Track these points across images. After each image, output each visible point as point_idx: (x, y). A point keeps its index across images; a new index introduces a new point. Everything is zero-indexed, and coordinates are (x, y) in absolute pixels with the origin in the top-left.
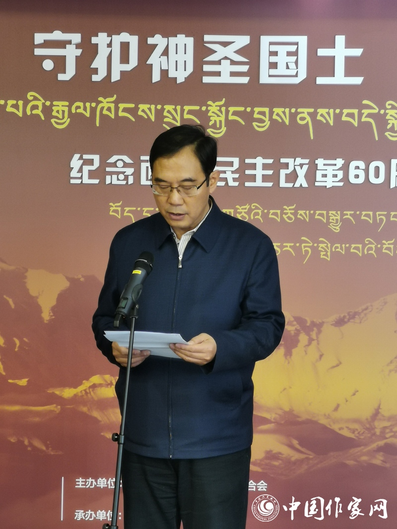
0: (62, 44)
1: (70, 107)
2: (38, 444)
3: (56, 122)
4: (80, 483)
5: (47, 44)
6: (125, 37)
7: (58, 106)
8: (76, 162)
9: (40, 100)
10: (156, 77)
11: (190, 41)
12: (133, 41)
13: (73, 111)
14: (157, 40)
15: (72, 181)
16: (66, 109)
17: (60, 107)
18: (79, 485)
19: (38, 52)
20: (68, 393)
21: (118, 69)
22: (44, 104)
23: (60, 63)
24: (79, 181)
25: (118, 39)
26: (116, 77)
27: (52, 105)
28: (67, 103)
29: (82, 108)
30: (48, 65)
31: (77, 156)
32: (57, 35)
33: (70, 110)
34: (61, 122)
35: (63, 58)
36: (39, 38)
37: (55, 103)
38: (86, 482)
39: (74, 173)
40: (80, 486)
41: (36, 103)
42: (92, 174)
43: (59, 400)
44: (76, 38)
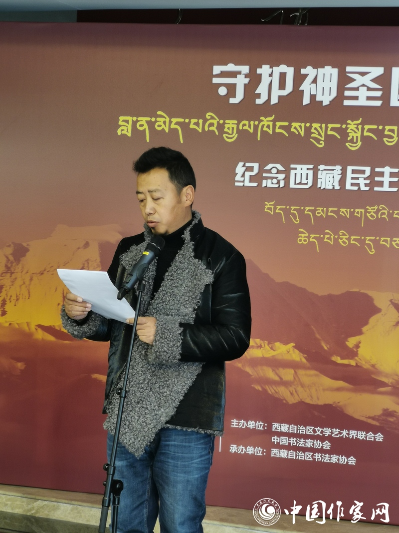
0: (234, 74)
1: (238, 125)
3: (227, 137)
4: (235, 424)
5: (223, 74)
6: (283, 68)
7: (229, 124)
8: (240, 169)
9: (216, 119)
10: (306, 100)
11: (335, 72)
12: (290, 71)
13: (241, 128)
14: (309, 71)
15: (237, 184)
16: (235, 126)
17: (231, 124)
18: (233, 425)
19: (215, 80)
21: (276, 93)
22: (218, 122)
23: (232, 89)
24: (241, 184)
25: (277, 70)
26: (274, 100)
27: (224, 123)
28: (236, 122)
29: (247, 125)
30: (223, 91)
31: (241, 164)
32: (231, 67)
33: (238, 127)
34: (231, 137)
35: (235, 85)
36: (217, 69)
37: (227, 121)
38: (239, 423)
39: (238, 178)
40: (235, 426)
41: (212, 121)
42: (252, 179)
44: (245, 69)
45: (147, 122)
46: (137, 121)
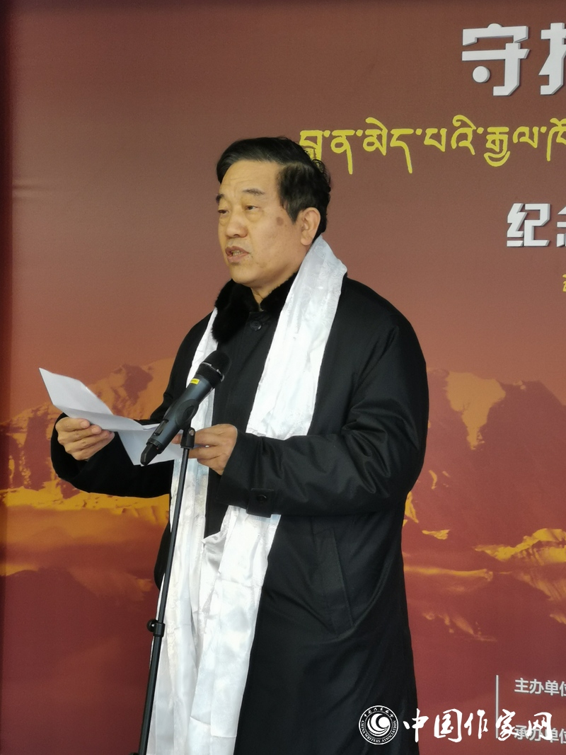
0: (499, 43)
1: (510, 134)
2: (463, 625)
3: (491, 158)
4: (522, 686)
5: (481, 44)
8: (515, 215)
15: (510, 244)
16: (505, 138)
17: (497, 134)
18: (519, 689)
19: (467, 56)
20: (503, 553)
22: (474, 132)
23: (497, 70)
27: (486, 133)
28: (506, 129)
29: (527, 135)
30: (480, 75)
32: (494, 30)
33: (510, 139)
34: (498, 157)
37: (490, 130)
38: (529, 685)
39: (512, 232)
40: (522, 691)
41: (464, 129)
42: (537, 233)
43: (491, 563)
44: (520, 32)
45: (348, 138)
46: (332, 137)
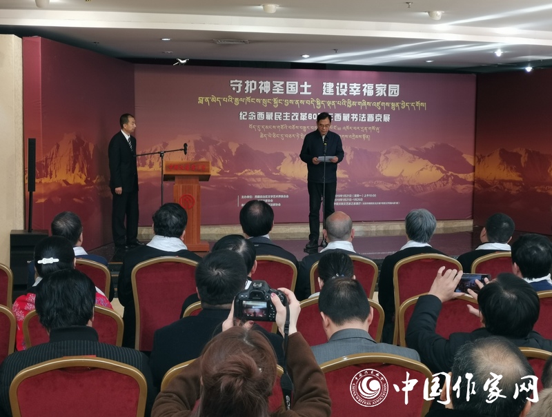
0: (238, 83)
2: (232, 187)
3: (235, 103)
5: (234, 83)
7: (236, 99)
9: (231, 98)
10: (261, 92)
11: (269, 83)
12: (255, 83)
13: (240, 101)
14: (261, 82)
19: (231, 85)
20: (239, 174)
21: (251, 90)
25: (251, 82)
30: (234, 89)
32: (236, 81)
35: (238, 87)
36: (232, 82)
39: (240, 117)
42: (245, 117)
43: (237, 176)
44: (241, 82)
45: (208, 99)
46: (205, 99)
